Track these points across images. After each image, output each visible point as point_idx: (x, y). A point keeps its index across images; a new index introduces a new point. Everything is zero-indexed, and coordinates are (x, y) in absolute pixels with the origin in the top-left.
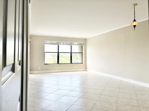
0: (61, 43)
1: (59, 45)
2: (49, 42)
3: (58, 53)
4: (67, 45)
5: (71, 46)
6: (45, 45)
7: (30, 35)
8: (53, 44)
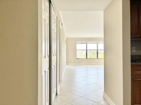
0: (89, 43)
1: (88, 44)
2: (79, 42)
3: (87, 50)
4: (93, 43)
5: (97, 45)
6: (77, 44)
7: (66, 38)
8: (82, 44)
